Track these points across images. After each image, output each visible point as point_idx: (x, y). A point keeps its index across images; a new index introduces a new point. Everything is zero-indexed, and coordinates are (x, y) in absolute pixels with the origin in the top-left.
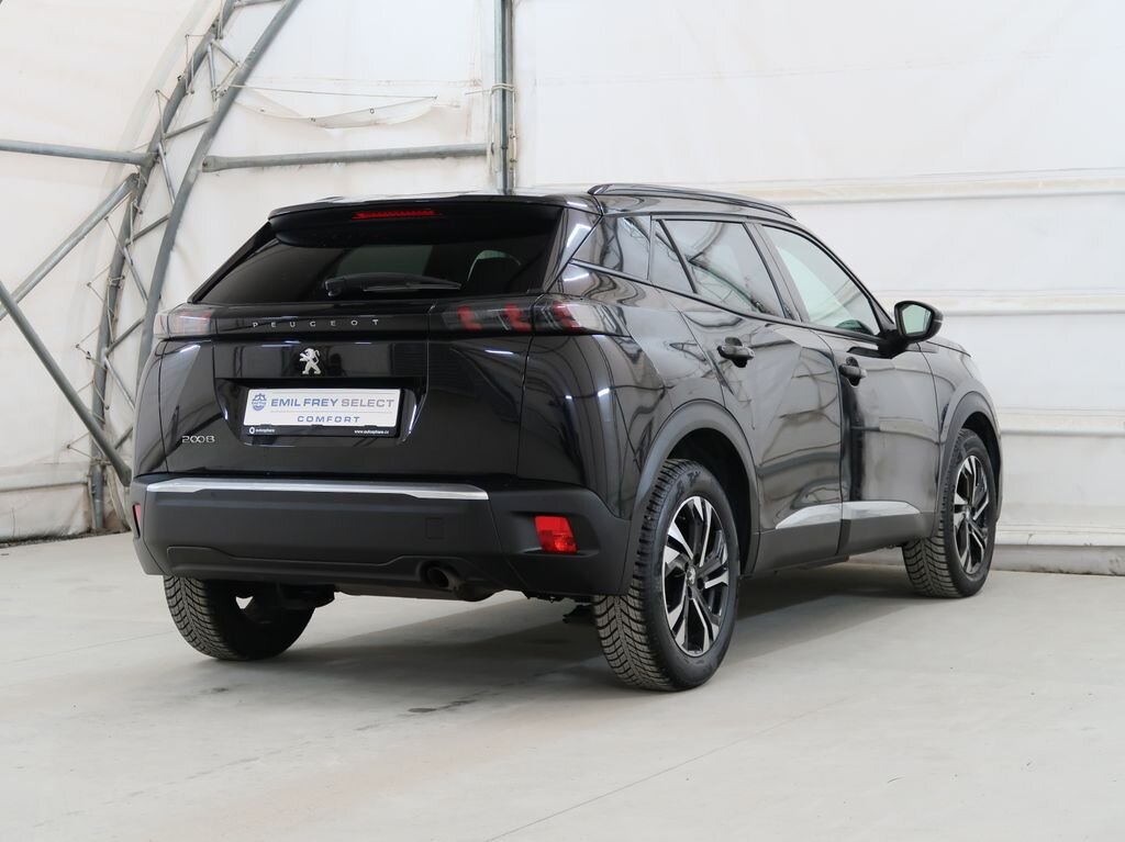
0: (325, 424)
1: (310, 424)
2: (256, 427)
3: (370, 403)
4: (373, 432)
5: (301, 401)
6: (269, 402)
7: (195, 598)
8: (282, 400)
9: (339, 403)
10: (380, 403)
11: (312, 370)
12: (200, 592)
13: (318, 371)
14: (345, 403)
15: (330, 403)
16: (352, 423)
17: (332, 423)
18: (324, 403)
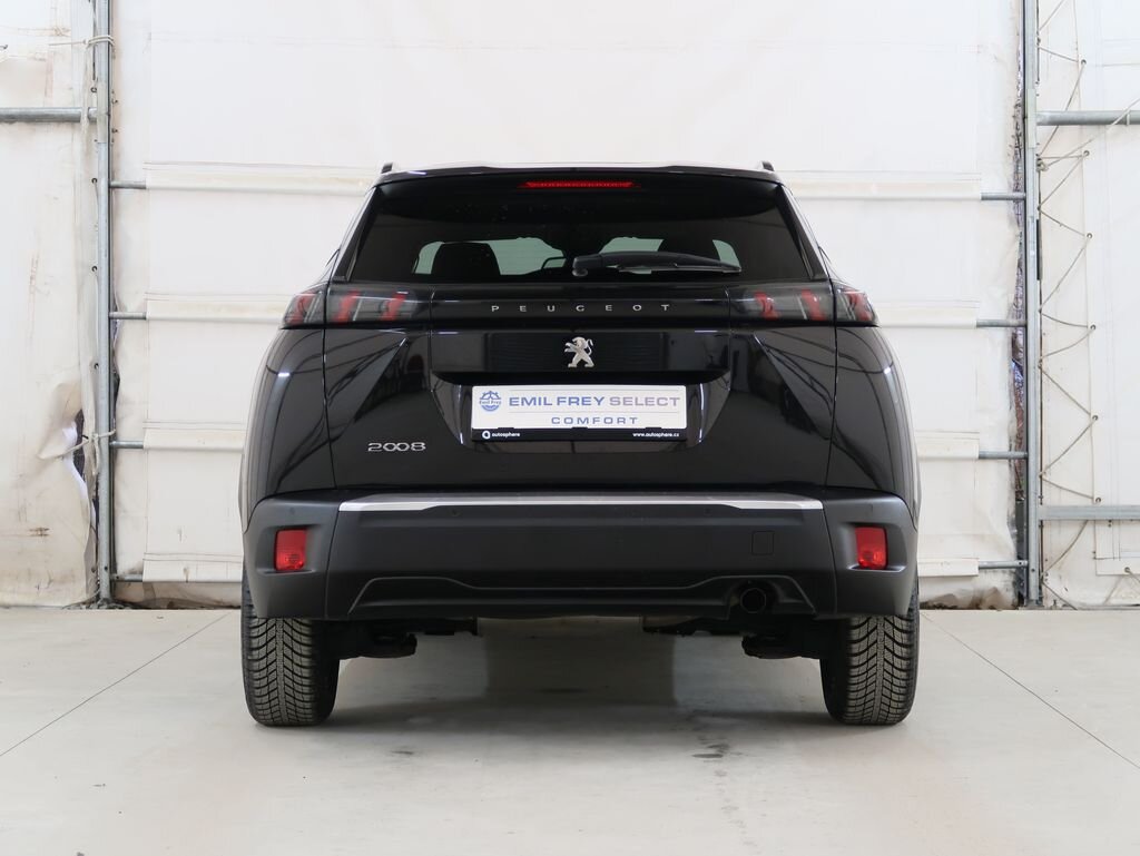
0: (590, 426)
1: (570, 426)
2: (492, 431)
3: (647, 401)
4: (658, 435)
5: (552, 399)
6: (505, 402)
7: (297, 647)
8: (524, 399)
9: (606, 402)
10: (662, 402)
11: (582, 363)
12: (305, 640)
13: (590, 363)
14: (614, 401)
15: (594, 402)
16: (628, 425)
17: (600, 425)
18: (585, 401)
